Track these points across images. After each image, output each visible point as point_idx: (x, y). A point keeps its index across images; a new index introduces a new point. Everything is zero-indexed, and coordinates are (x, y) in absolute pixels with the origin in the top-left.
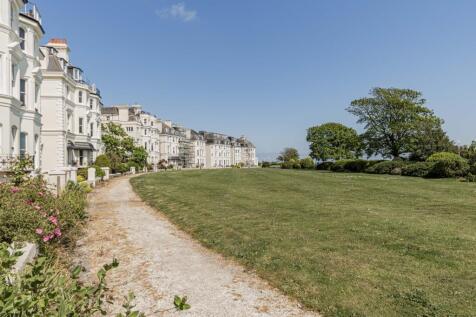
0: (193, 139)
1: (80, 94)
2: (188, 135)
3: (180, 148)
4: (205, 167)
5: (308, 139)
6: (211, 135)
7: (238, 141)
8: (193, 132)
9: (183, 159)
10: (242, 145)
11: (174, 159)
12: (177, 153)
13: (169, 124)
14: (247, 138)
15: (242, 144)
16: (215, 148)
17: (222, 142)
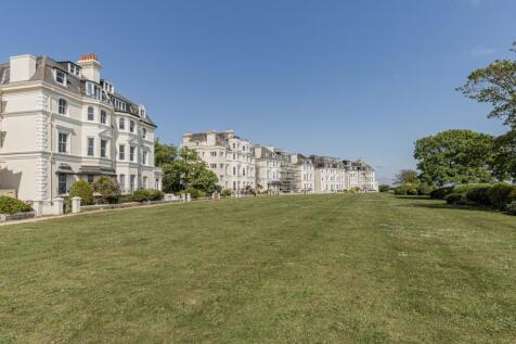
0: (300, 163)
1: (91, 110)
2: (294, 159)
3: (281, 173)
4: (313, 192)
5: (416, 156)
6: (322, 159)
7: (354, 164)
8: (300, 156)
9: (286, 184)
10: (358, 169)
11: (274, 184)
12: (278, 178)
13: (271, 149)
14: (365, 162)
15: (359, 167)
16: (325, 173)
17: (335, 166)
